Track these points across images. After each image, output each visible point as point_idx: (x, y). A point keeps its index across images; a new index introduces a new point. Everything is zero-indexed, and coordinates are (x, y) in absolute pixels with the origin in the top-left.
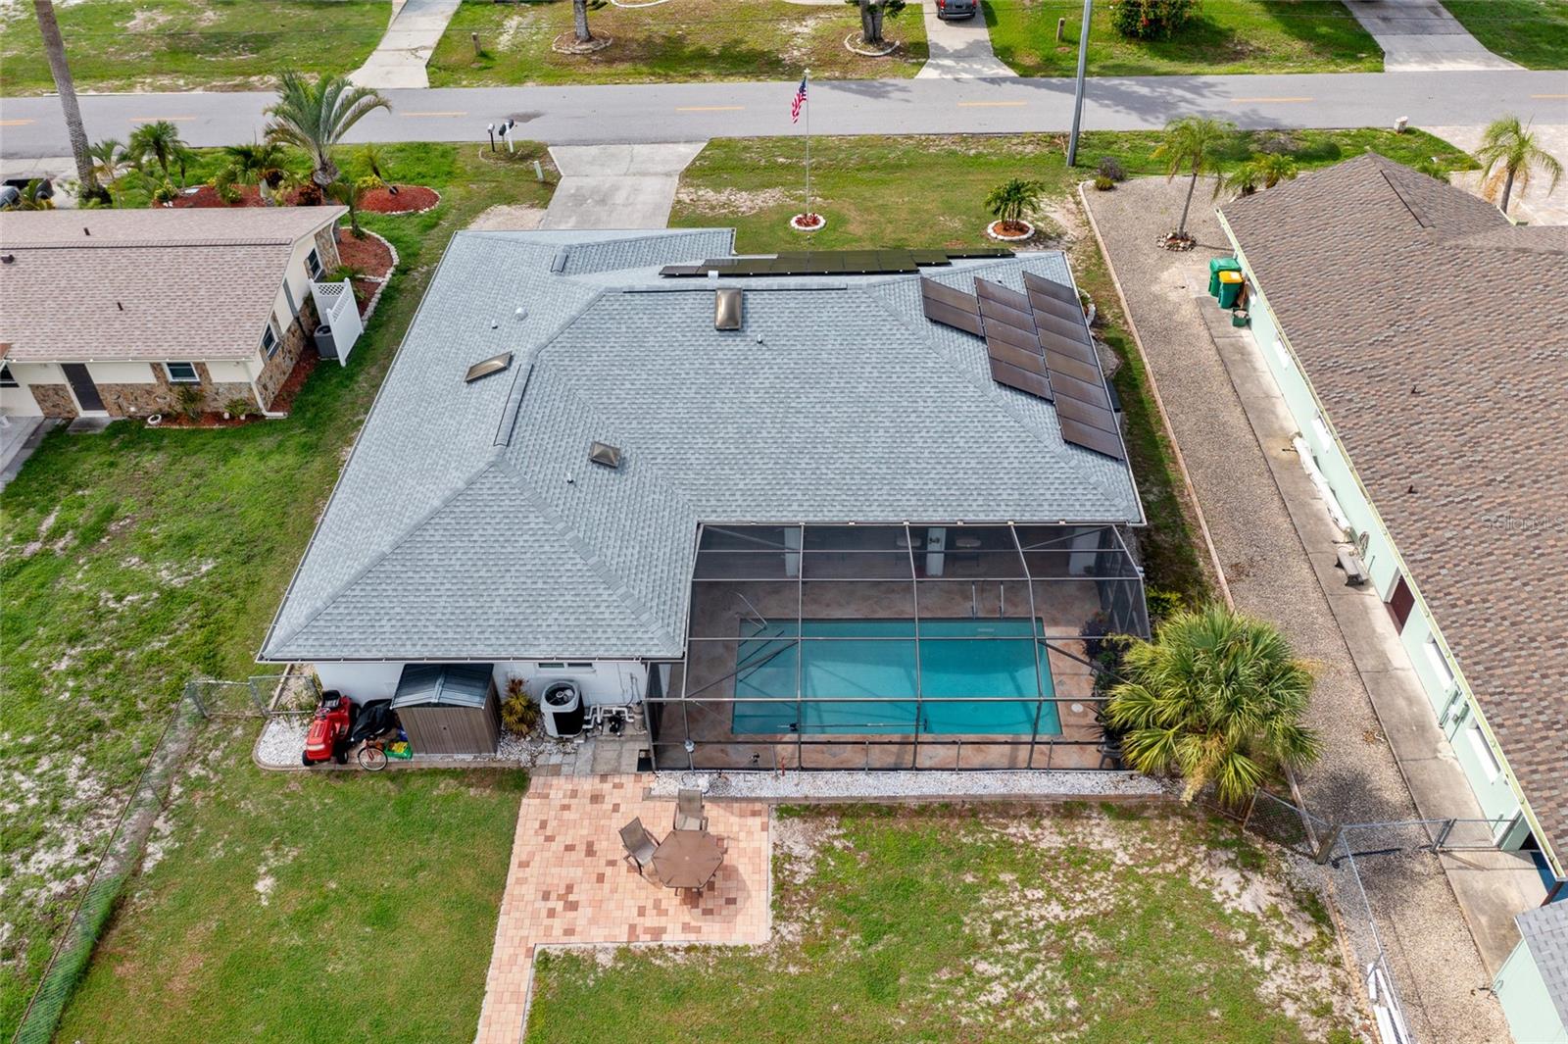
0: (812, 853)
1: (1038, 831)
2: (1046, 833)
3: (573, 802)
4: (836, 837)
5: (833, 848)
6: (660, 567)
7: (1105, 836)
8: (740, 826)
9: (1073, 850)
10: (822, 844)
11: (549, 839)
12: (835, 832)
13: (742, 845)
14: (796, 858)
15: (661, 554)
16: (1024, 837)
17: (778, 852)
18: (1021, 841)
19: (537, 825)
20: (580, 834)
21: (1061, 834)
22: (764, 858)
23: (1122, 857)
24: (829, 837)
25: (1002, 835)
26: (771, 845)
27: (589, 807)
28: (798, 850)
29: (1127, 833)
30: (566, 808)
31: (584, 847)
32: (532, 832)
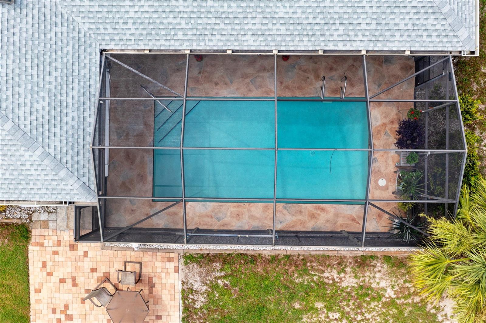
0: (205, 288)
1: (342, 275)
2: (347, 276)
3: (60, 249)
4: (220, 277)
5: (217, 285)
6: (70, 115)
7: (382, 278)
8: (162, 268)
9: (361, 287)
10: (211, 282)
11: (50, 274)
12: (218, 274)
13: (164, 281)
14: (195, 291)
15: (69, 100)
16: (333, 279)
17: (185, 287)
18: (331, 282)
19: (40, 265)
20: (66, 271)
21: (356, 277)
22: (177, 291)
23: (390, 293)
24: (215, 277)
25: (320, 277)
26: (180, 282)
27: (69, 253)
28: (197, 286)
29: (396, 277)
30: (56, 253)
31: (70, 281)
32: (39, 269)
